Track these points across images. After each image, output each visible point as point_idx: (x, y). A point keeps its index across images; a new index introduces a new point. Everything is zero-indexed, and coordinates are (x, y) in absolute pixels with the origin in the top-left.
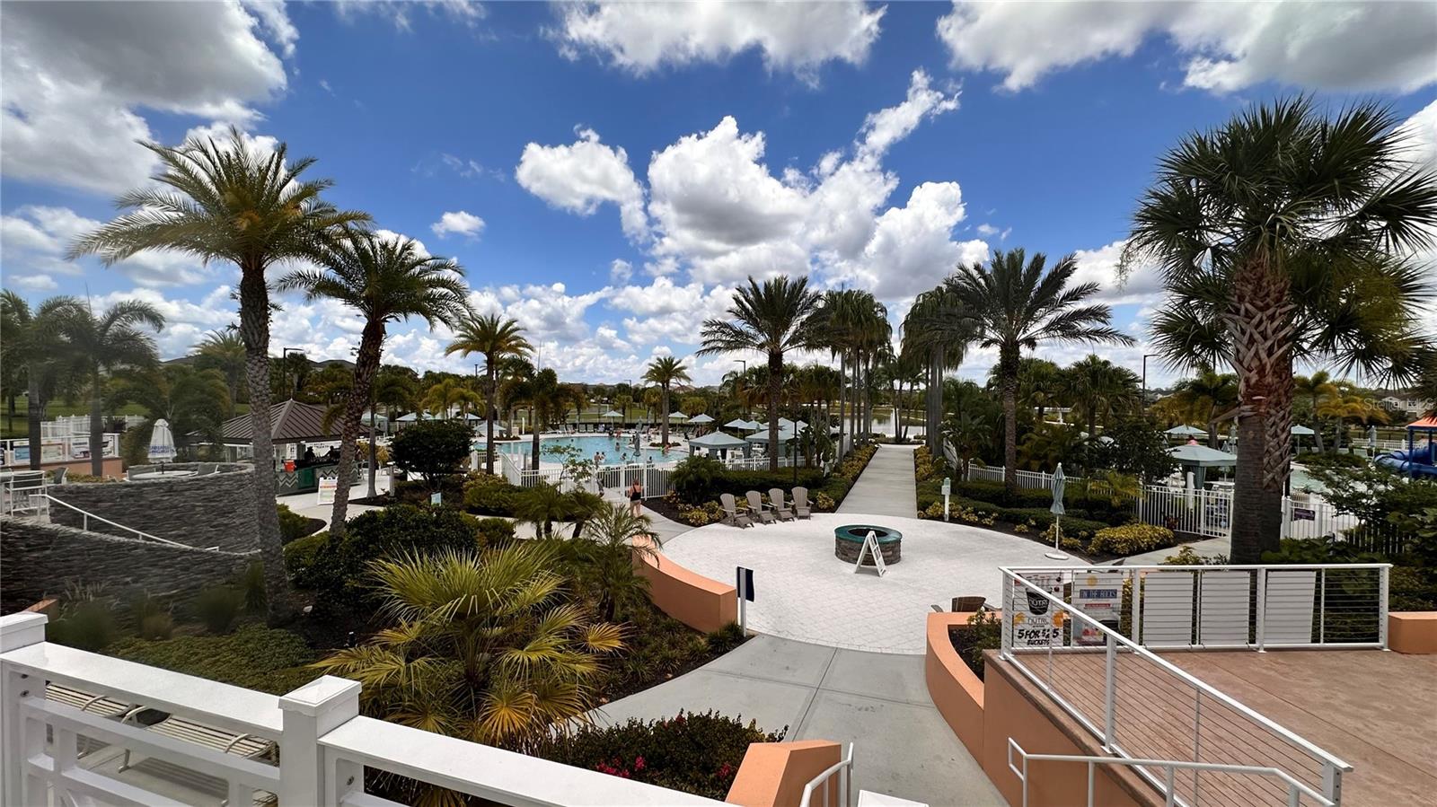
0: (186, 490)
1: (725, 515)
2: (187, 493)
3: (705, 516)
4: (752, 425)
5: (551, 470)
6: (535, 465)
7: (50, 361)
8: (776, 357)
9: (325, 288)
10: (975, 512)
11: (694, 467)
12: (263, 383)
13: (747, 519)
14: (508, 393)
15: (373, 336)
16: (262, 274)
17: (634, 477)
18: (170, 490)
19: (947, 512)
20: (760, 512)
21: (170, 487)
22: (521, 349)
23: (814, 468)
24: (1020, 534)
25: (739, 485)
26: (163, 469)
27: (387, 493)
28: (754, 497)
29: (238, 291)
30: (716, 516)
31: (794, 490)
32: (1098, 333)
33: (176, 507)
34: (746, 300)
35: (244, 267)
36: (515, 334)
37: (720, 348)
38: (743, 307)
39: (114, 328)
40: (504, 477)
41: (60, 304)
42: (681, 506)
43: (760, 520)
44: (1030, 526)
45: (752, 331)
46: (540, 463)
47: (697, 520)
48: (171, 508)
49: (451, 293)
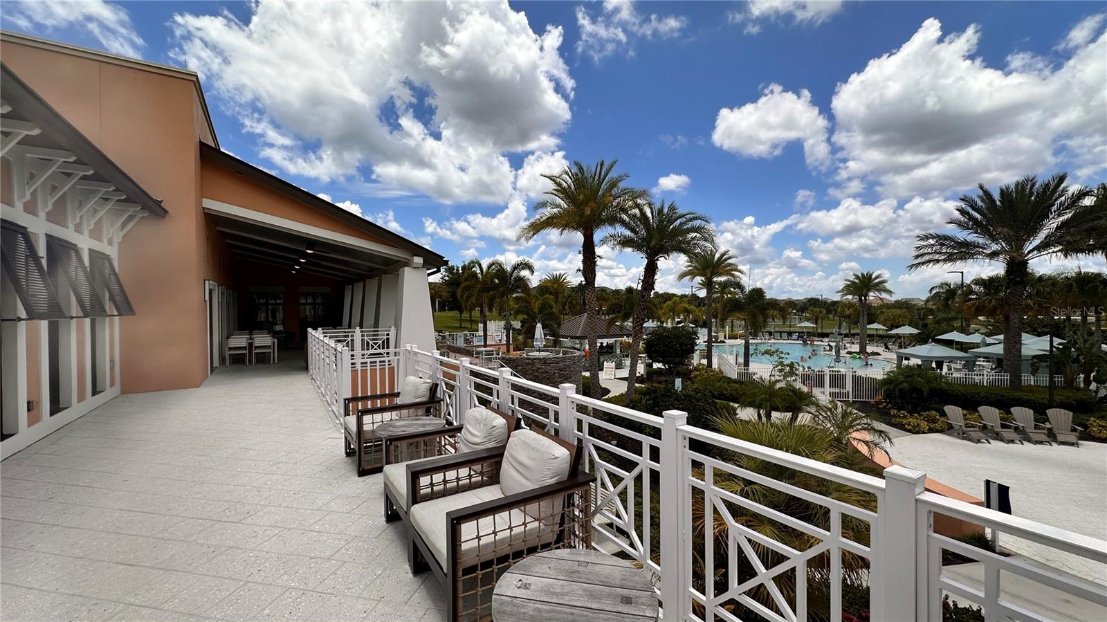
1: (950, 427)
3: (924, 425)
4: (976, 338)
6: (746, 363)
11: (908, 376)
13: (981, 434)
15: (651, 270)
20: (998, 429)
25: (970, 399)
28: (990, 414)
30: (938, 426)
31: (1051, 412)
35: (584, 235)
36: (730, 261)
38: (971, 218)
42: (893, 412)
43: (998, 437)
47: (914, 426)
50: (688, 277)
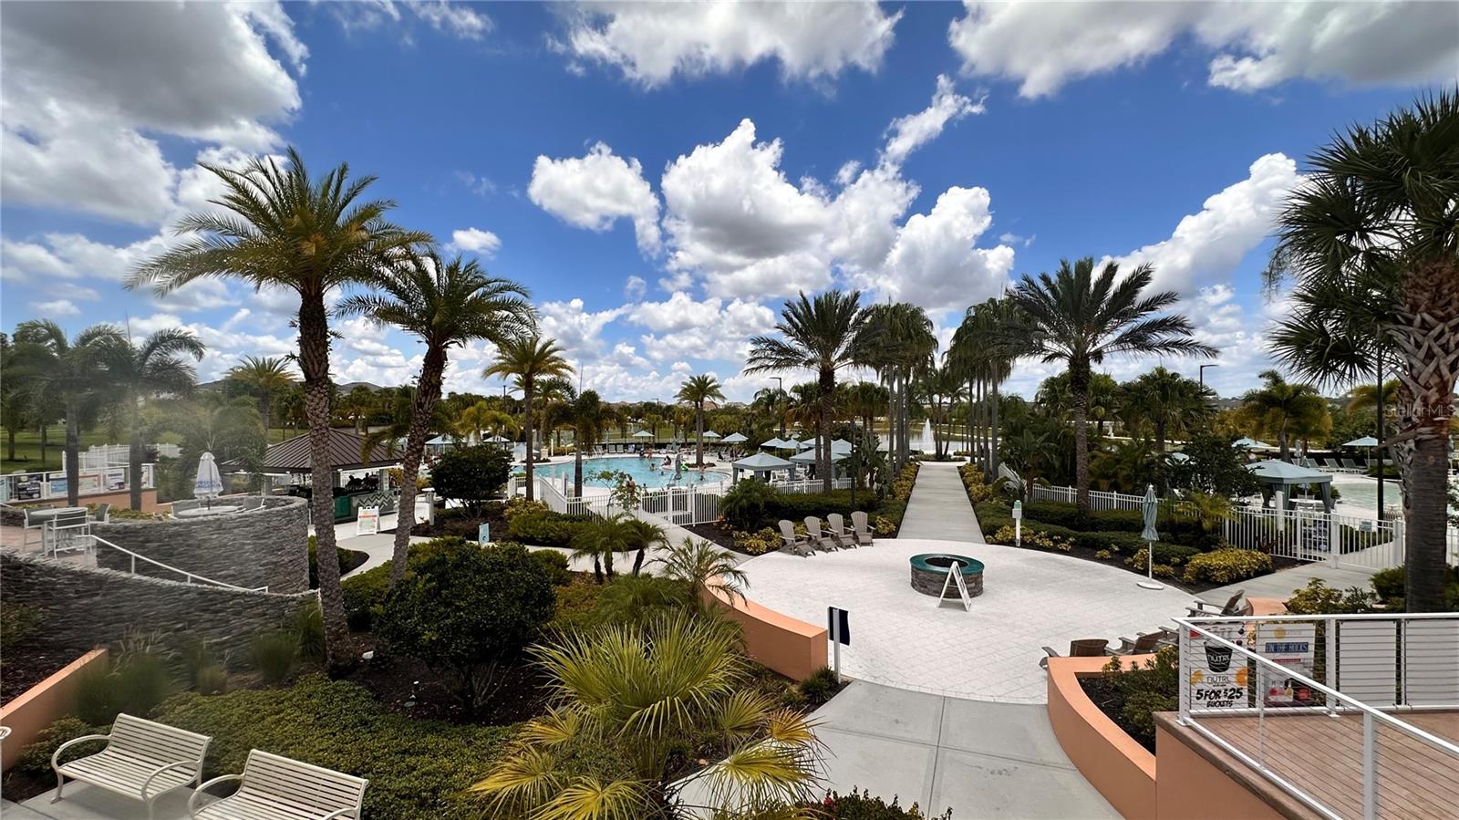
0: (235, 528)
1: (784, 543)
2: (236, 531)
3: (763, 544)
4: (791, 445)
5: (598, 497)
6: (578, 491)
7: (89, 392)
8: (827, 374)
9: (387, 314)
10: (1050, 537)
11: (747, 492)
12: (323, 415)
13: (808, 547)
14: (551, 416)
15: (435, 362)
16: (321, 300)
17: (680, 501)
18: (220, 527)
19: (1018, 537)
20: (820, 539)
21: (220, 525)
22: (560, 369)
23: (865, 489)
24: (1102, 560)
25: (796, 510)
26: (209, 504)
27: (427, 522)
28: (812, 522)
29: (297, 318)
30: (774, 543)
31: (853, 515)
32: (1177, 344)
33: (225, 546)
34: (796, 316)
35: (302, 293)
36: (555, 354)
37: (768, 367)
38: (795, 326)
39: (153, 358)
40: (545, 503)
41: (99, 333)
42: (735, 533)
43: (820, 547)
44: (1112, 552)
45: (800, 348)
46: (583, 487)
47: (755, 548)
48: (220, 547)
49: (511, 315)
50: (498, 374)
